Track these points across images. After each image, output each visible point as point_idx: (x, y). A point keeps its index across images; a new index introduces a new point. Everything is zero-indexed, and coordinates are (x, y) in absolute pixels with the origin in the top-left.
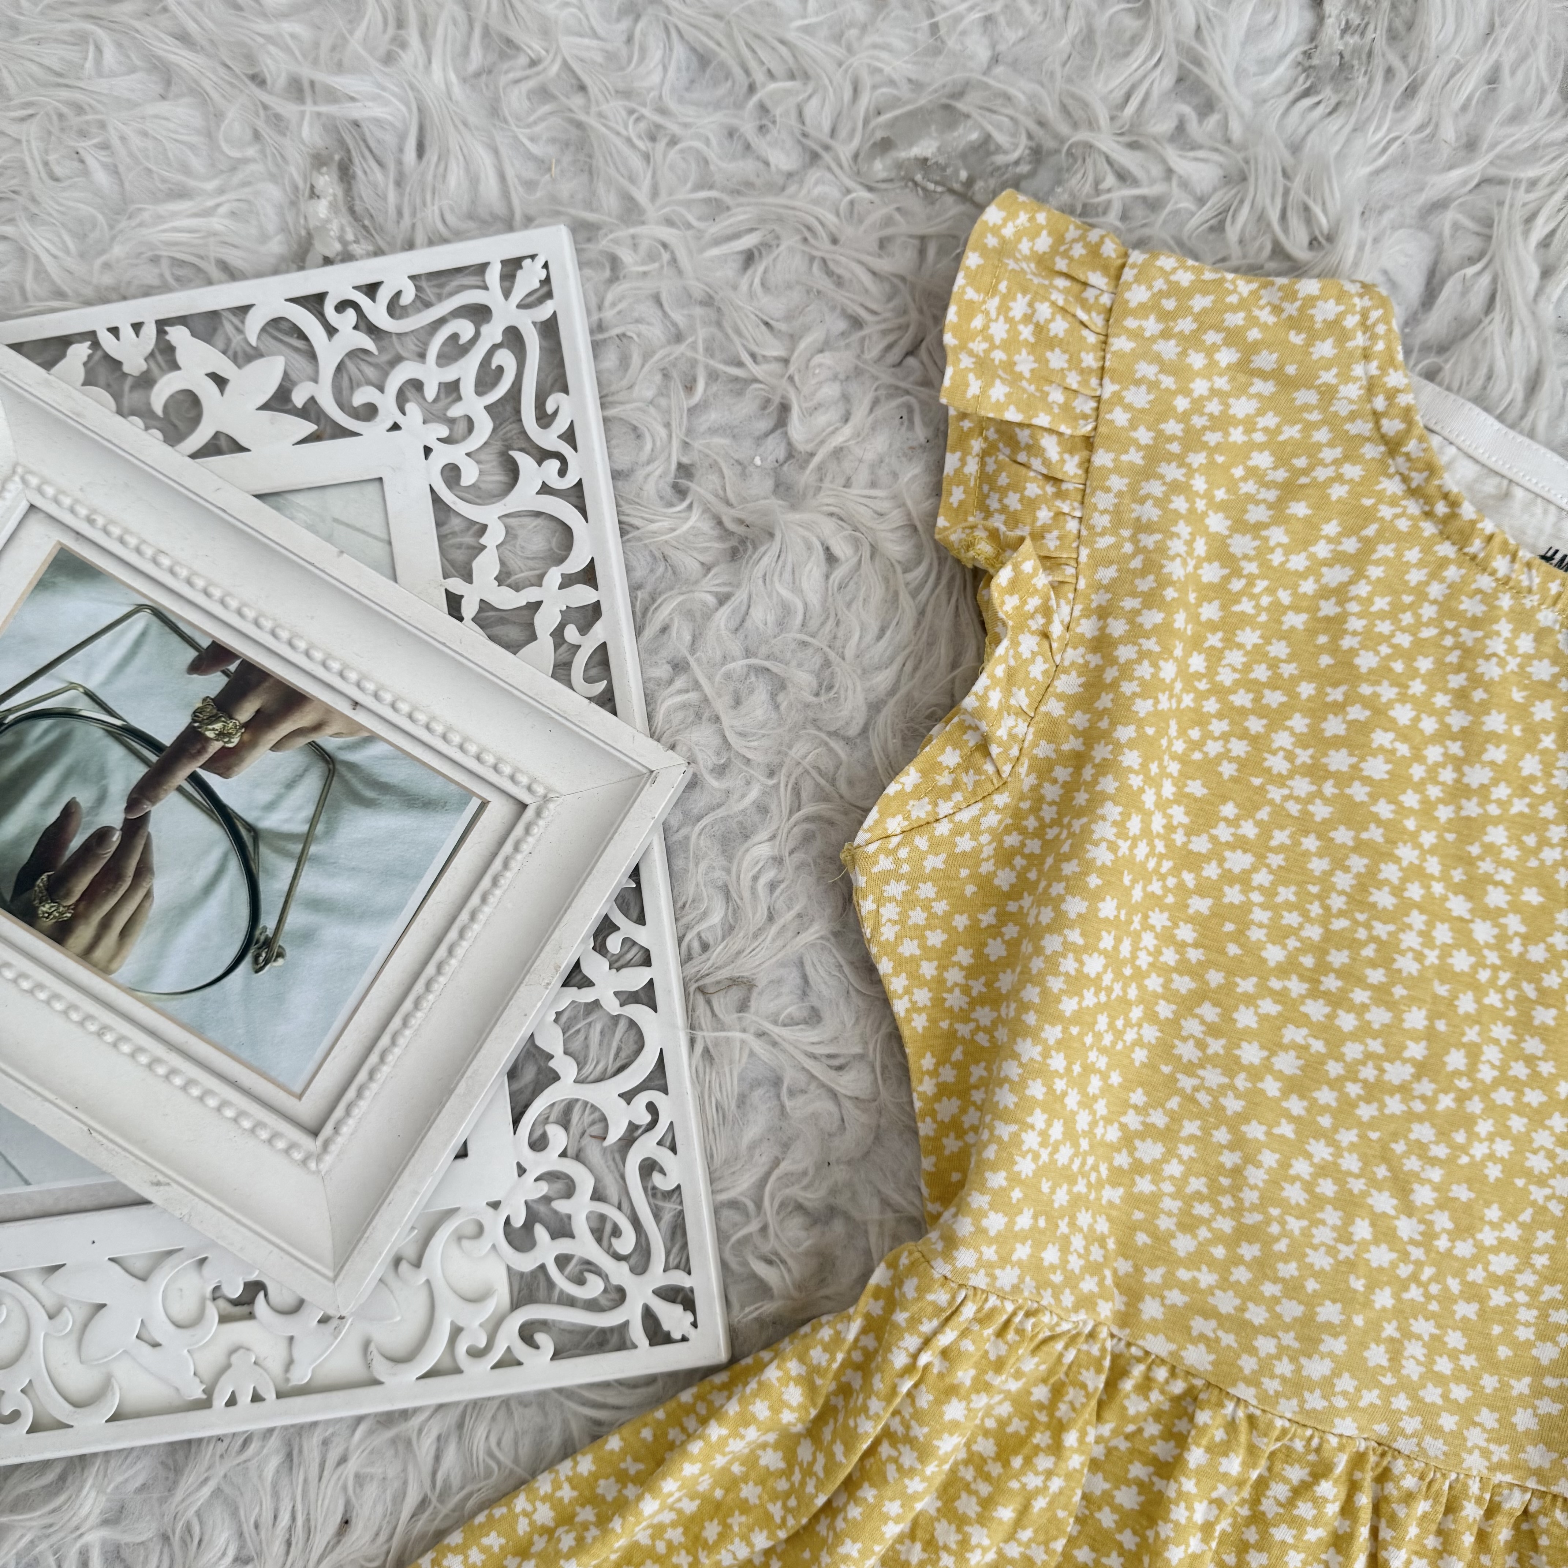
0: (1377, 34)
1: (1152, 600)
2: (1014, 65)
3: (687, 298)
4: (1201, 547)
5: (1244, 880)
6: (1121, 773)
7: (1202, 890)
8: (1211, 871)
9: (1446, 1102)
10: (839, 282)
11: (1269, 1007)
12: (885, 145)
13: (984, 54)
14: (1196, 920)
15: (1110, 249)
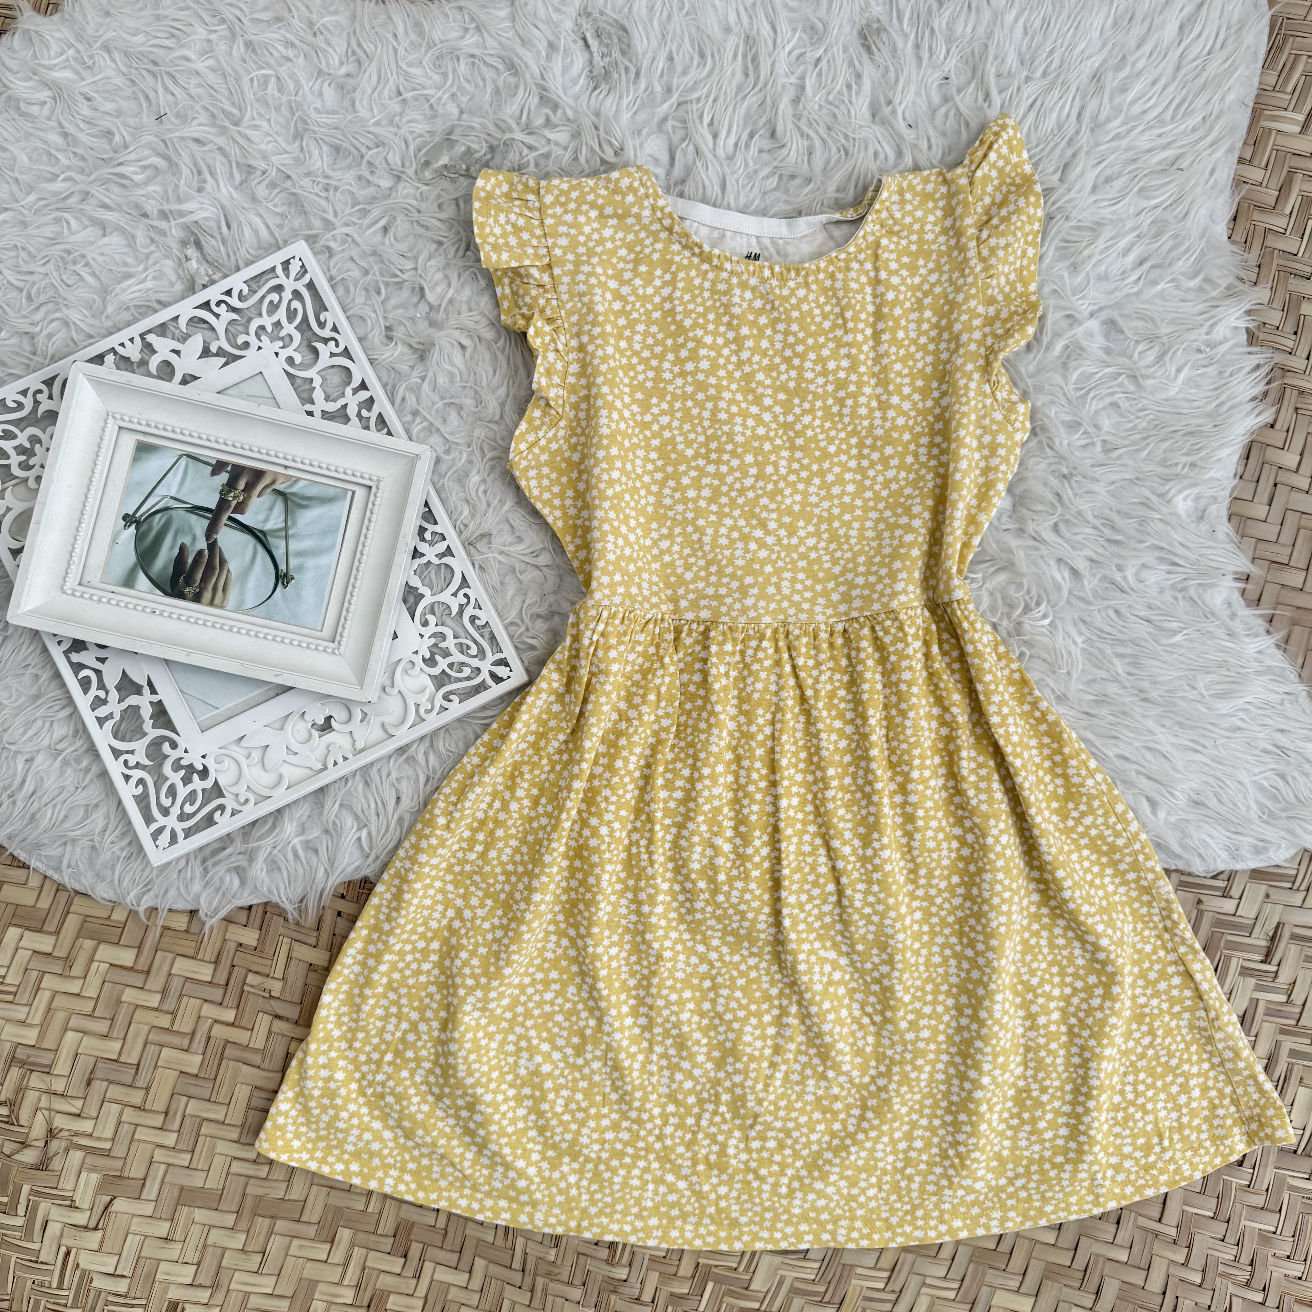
0: (616, 54)
1: (594, 324)
2: (470, 112)
3: (364, 255)
4: (609, 296)
5: (669, 427)
6: (603, 396)
7: (654, 436)
8: (656, 427)
9: (770, 487)
10: (427, 228)
11: (693, 473)
12: (427, 164)
13: (456, 112)
14: (656, 449)
15: (532, 183)
